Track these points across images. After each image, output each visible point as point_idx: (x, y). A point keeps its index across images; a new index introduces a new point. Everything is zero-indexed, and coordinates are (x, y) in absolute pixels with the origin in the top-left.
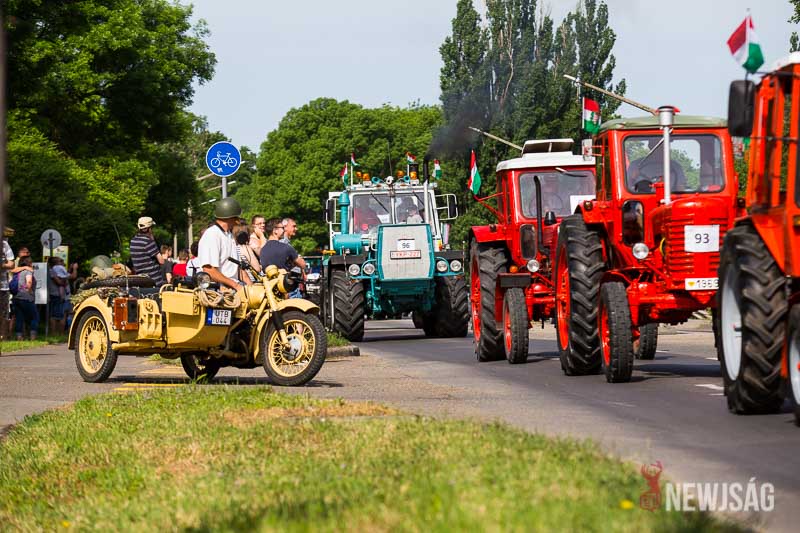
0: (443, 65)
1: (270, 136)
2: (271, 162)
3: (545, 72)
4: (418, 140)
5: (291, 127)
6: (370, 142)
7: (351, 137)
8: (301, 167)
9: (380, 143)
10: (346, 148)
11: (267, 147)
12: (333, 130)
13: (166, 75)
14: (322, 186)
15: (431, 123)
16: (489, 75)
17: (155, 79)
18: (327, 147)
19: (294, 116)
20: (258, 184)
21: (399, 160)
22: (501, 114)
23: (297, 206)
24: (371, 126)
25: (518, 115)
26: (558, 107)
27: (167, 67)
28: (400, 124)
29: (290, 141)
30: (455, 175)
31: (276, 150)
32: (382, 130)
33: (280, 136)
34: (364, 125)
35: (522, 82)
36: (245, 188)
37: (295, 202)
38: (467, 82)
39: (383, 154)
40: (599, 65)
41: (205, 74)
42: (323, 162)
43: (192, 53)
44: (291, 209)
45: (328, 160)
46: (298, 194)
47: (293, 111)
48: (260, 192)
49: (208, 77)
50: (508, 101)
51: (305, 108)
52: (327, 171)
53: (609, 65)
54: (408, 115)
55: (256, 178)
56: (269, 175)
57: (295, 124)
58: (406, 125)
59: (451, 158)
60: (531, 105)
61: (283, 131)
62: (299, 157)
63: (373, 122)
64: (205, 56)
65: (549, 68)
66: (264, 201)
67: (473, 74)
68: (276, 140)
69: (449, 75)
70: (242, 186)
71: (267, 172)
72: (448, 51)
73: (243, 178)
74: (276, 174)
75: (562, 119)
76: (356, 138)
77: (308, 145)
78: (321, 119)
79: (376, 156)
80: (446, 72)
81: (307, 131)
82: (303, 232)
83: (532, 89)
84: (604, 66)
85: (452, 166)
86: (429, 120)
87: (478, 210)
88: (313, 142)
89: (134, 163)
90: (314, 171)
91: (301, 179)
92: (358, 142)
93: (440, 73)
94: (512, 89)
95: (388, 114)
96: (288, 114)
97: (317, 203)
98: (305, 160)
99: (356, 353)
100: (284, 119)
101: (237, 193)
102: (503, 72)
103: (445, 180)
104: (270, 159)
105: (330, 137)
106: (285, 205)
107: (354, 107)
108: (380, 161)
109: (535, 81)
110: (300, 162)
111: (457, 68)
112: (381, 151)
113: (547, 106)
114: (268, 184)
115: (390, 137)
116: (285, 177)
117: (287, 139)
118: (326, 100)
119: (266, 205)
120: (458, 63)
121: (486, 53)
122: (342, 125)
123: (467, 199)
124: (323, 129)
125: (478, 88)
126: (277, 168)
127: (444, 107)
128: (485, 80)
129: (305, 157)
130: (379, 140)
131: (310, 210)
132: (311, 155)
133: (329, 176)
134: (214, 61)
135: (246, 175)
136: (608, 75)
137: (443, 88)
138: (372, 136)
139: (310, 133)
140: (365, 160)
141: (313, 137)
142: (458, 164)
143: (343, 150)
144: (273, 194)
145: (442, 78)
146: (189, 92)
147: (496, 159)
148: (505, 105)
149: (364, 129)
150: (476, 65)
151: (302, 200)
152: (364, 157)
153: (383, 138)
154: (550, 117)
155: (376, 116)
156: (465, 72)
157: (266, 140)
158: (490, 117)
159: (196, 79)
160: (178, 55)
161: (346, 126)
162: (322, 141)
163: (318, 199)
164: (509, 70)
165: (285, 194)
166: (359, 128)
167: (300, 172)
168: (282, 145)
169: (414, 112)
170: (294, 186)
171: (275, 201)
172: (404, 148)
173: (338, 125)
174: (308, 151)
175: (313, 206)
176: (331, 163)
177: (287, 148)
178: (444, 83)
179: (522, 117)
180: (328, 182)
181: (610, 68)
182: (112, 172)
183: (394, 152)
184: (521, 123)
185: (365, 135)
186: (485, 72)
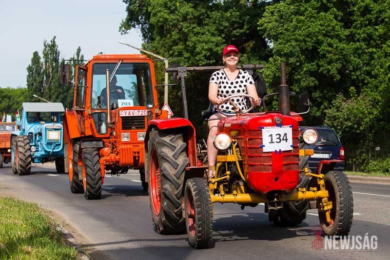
0: (27, 74)
6: (3, 99)
15: (24, 93)
16: (43, 78)
21: (12, 106)
22: (47, 90)
25: (53, 91)
26: (66, 89)
28: (13, 94)
32: (7, 96)
35: (54, 80)
38: (35, 80)
39: (7, 104)
50: (49, 86)
54: (16, 90)
58: (15, 94)
60: (57, 88)
63: (4, 93)
67: (38, 77)
72: (30, 69)
79: (4, 104)
80: (29, 76)
94: (51, 83)
95: (9, 90)
102: (48, 77)
108: (6, 106)
111: (32, 75)
113: (63, 88)
115: (9, 98)
120: (33, 73)
121: (42, 70)
125: (39, 82)
127: (28, 88)
130: (5, 99)
137: (28, 82)
138: (3, 97)
145: (27, 78)
148: (48, 88)
150: (39, 74)
153: (7, 98)
154: (64, 92)
155: (5, 91)
156: (35, 76)
158: (43, 92)
164: (50, 76)
169: (18, 90)
172: (14, 102)
178: (28, 80)
183: (11, 103)
184: (54, 94)
186: (42, 77)
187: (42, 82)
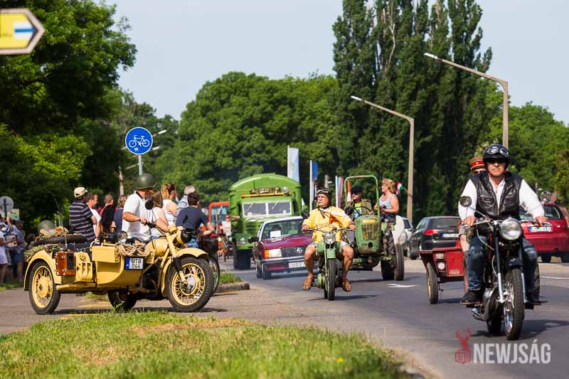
0: (335, 40)
1: (189, 106)
2: (190, 128)
3: (423, 44)
4: (317, 105)
5: (207, 98)
6: (275, 108)
7: (258, 104)
8: (216, 133)
9: (284, 109)
10: (255, 116)
11: (186, 116)
12: (242, 99)
13: (96, 64)
14: (235, 148)
15: (327, 90)
16: (375, 48)
17: (86, 68)
18: (237, 114)
19: (209, 88)
20: (180, 147)
21: (299, 124)
22: (386, 80)
23: (214, 166)
24: (276, 95)
25: (400, 81)
26: (434, 73)
27: (96, 57)
28: (300, 92)
29: (206, 110)
30: (348, 134)
31: (194, 118)
32: (284, 98)
33: (197, 105)
34: (269, 94)
35: (403, 53)
36: (170, 151)
37: (211, 162)
38: (356, 55)
39: (286, 119)
40: (468, 36)
41: (128, 61)
42: (235, 127)
43: (116, 45)
44: (208, 168)
45: (239, 125)
46: (214, 155)
47: (208, 84)
48: (182, 154)
49: (131, 64)
50: (392, 69)
51: (218, 81)
52: (238, 134)
53: (477, 36)
54: (307, 83)
55: (178, 142)
56: (188, 139)
57: (210, 95)
58: (305, 93)
59: (344, 120)
60: (411, 72)
61: (200, 102)
62: (214, 123)
63: (277, 91)
64: (128, 47)
65: (426, 40)
66: (185, 162)
67: (361, 47)
68: (194, 109)
69: (341, 48)
70: (167, 149)
71: (187, 137)
72: (340, 28)
73: (167, 142)
74: (195, 139)
75: (439, 84)
76: (262, 106)
77: (221, 113)
78: (233, 91)
79: (280, 121)
80: (338, 47)
81: (220, 101)
82: (220, 187)
83: (411, 59)
84: (473, 37)
85: (345, 127)
86: (324, 87)
87: (369, 164)
88: (225, 110)
89: (71, 138)
90: (227, 135)
91: (216, 142)
92: (264, 108)
93: (333, 47)
94: (395, 60)
95: (289, 84)
96: (204, 86)
97: (231, 162)
98: (219, 126)
99: (247, 287)
100: (200, 91)
101: (163, 156)
102: (386, 44)
103: (339, 139)
104: (189, 126)
105: (240, 105)
106: (203, 165)
107: (260, 79)
108: (284, 125)
109: (415, 52)
110: (215, 127)
111: (347, 43)
112: (284, 116)
113: (425, 73)
114: (188, 147)
115: (291, 104)
116: (202, 141)
117: (203, 108)
118: (236, 74)
119: (186, 165)
120: (348, 39)
121: (371, 30)
122: (250, 95)
123: (359, 155)
124: (234, 99)
125: (366, 60)
126: (196, 133)
127: (339, 76)
128: (371, 53)
129: (219, 123)
130: (282, 106)
131: (225, 169)
132: (225, 121)
133: (240, 139)
134: (135, 51)
135: (169, 140)
136: (477, 44)
137: (336, 60)
138: (276, 103)
139: (223, 103)
140: (271, 124)
141: (225, 105)
142: (351, 125)
143: (252, 116)
144: (192, 155)
145: (335, 52)
146: (115, 77)
147: (383, 120)
148: (389, 74)
149: (269, 97)
150: (363, 40)
151: (218, 161)
152: (270, 121)
153: (286, 104)
154: (428, 82)
155: (279, 86)
156: (354, 46)
157: (186, 110)
158: (377, 85)
159: (120, 66)
160: (105, 46)
161: (253, 95)
162: (234, 109)
163: (231, 158)
164: (391, 43)
165: (203, 156)
166: (264, 96)
167: (215, 136)
168: (199, 113)
169: (312, 82)
170: (211, 148)
171: (196, 162)
172: (304, 113)
173: (247, 95)
174: (222, 118)
175: (227, 166)
176: (242, 127)
177: (204, 116)
178: (337, 56)
179: (404, 83)
180: (239, 144)
181: (478, 38)
182: (53, 146)
183: (296, 116)
184: (403, 88)
185: (270, 103)
186: (371, 46)
187: (372, 60)
